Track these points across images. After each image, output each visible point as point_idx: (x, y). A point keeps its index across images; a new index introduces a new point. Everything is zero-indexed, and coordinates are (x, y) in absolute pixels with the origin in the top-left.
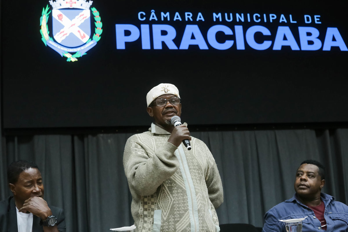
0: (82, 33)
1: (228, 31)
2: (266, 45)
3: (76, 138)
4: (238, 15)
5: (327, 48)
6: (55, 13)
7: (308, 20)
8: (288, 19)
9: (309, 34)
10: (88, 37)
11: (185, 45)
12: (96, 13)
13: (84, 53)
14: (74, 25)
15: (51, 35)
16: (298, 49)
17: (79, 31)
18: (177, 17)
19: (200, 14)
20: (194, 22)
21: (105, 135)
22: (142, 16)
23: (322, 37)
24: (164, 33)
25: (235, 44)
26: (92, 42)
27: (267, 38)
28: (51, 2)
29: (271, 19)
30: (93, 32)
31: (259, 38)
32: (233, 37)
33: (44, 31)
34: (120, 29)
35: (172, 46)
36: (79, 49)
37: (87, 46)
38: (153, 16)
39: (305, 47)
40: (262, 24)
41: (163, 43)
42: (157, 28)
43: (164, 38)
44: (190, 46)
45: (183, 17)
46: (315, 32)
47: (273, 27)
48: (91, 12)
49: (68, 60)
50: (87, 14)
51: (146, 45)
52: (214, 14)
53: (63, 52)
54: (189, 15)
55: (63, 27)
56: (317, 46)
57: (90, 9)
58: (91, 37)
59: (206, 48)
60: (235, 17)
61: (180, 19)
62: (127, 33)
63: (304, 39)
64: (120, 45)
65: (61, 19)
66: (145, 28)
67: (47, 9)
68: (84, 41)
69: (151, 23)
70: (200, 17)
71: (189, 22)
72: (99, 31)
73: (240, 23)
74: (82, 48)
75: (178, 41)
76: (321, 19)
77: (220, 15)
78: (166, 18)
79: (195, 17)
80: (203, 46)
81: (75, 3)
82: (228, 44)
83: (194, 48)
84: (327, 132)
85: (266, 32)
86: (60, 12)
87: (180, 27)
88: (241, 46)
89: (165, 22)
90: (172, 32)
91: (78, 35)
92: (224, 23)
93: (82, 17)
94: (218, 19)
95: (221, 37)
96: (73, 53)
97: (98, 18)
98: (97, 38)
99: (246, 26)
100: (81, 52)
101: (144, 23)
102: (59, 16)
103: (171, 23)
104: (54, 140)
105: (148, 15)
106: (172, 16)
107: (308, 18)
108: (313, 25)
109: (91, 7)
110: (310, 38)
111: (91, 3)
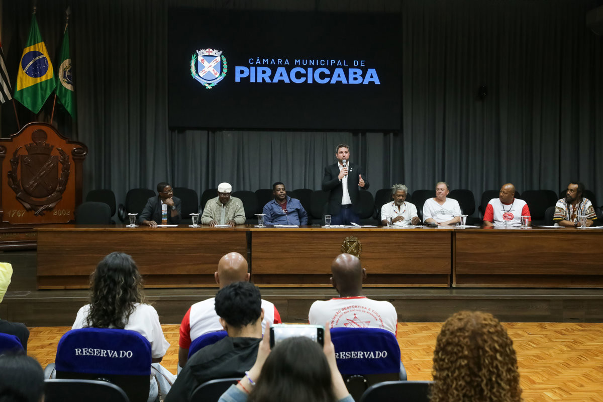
0: (215, 71)
1: (303, 71)
2: (327, 80)
3: (210, 132)
4: (310, 61)
5: (366, 82)
6: (200, 58)
7: (356, 64)
8: (342, 63)
9: (355, 73)
10: (218, 74)
11: (276, 80)
12: (224, 59)
13: (216, 84)
14: (211, 66)
15: (197, 72)
16: (347, 83)
17: (213, 70)
18: (273, 62)
19: (287, 60)
20: (283, 66)
21: (227, 132)
22: (251, 61)
23: (363, 76)
24: (264, 72)
25: (307, 80)
26: (221, 77)
27: (327, 76)
28: (197, 51)
29: (332, 63)
30: (222, 71)
31: (322, 76)
32: (306, 75)
33: (193, 70)
34: (238, 69)
35: (268, 80)
36: (213, 81)
37: (218, 79)
38: (258, 61)
39: (351, 82)
40: (325, 67)
41: (263, 78)
42: (260, 69)
43: (264, 75)
44: (279, 80)
45: (276, 62)
46: (360, 72)
47: (332, 69)
48: (221, 58)
49: (207, 88)
50: (219, 59)
51: (253, 80)
52: (296, 60)
53: (203, 82)
54: (280, 61)
55: (204, 67)
56: (359, 81)
57: (221, 56)
58: (221, 74)
59: (289, 82)
60: (308, 62)
61: (274, 63)
62: (242, 72)
63: (351, 76)
64: (238, 80)
65: (203, 63)
66: (253, 69)
67: (195, 56)
68: (217, 76)
69: (256, 66)
70: (287, 62)
71: (280, 66)
72: (225, 71)
73: (311, 66)
74: (215, 81)
75: (272, 77)
76: (365, 63)
77: (299, 60)
78: (266, 63)
79: (283, 62)
80: (287, 81)
81: (212, 52)
82: (303, 80)
83: (281, 82)
84: (360, 134)
85: (327, 72)
86: (202, 58)
87: (274, 69)
88: (310, 81)
89: (265, 65)
90: (269, 71)
91: (213, 72)
92: (301, 66)
93: (215, 62)
94: (297, 63)
95: (298, 75)
96: (209, 84)
97: (225, 63)
98: (224, 75)
99: (315, 68)
100: (215, 83)
101: (252, 65)
102: (202, 60)
103: (269, 66)
104: (198, 133)
105: (255, 61)
106: (270, 61)
107: (356, 62)
108: (359, 67)
109: (221, 55)
110: (355, 76)
111: (221, 52)
